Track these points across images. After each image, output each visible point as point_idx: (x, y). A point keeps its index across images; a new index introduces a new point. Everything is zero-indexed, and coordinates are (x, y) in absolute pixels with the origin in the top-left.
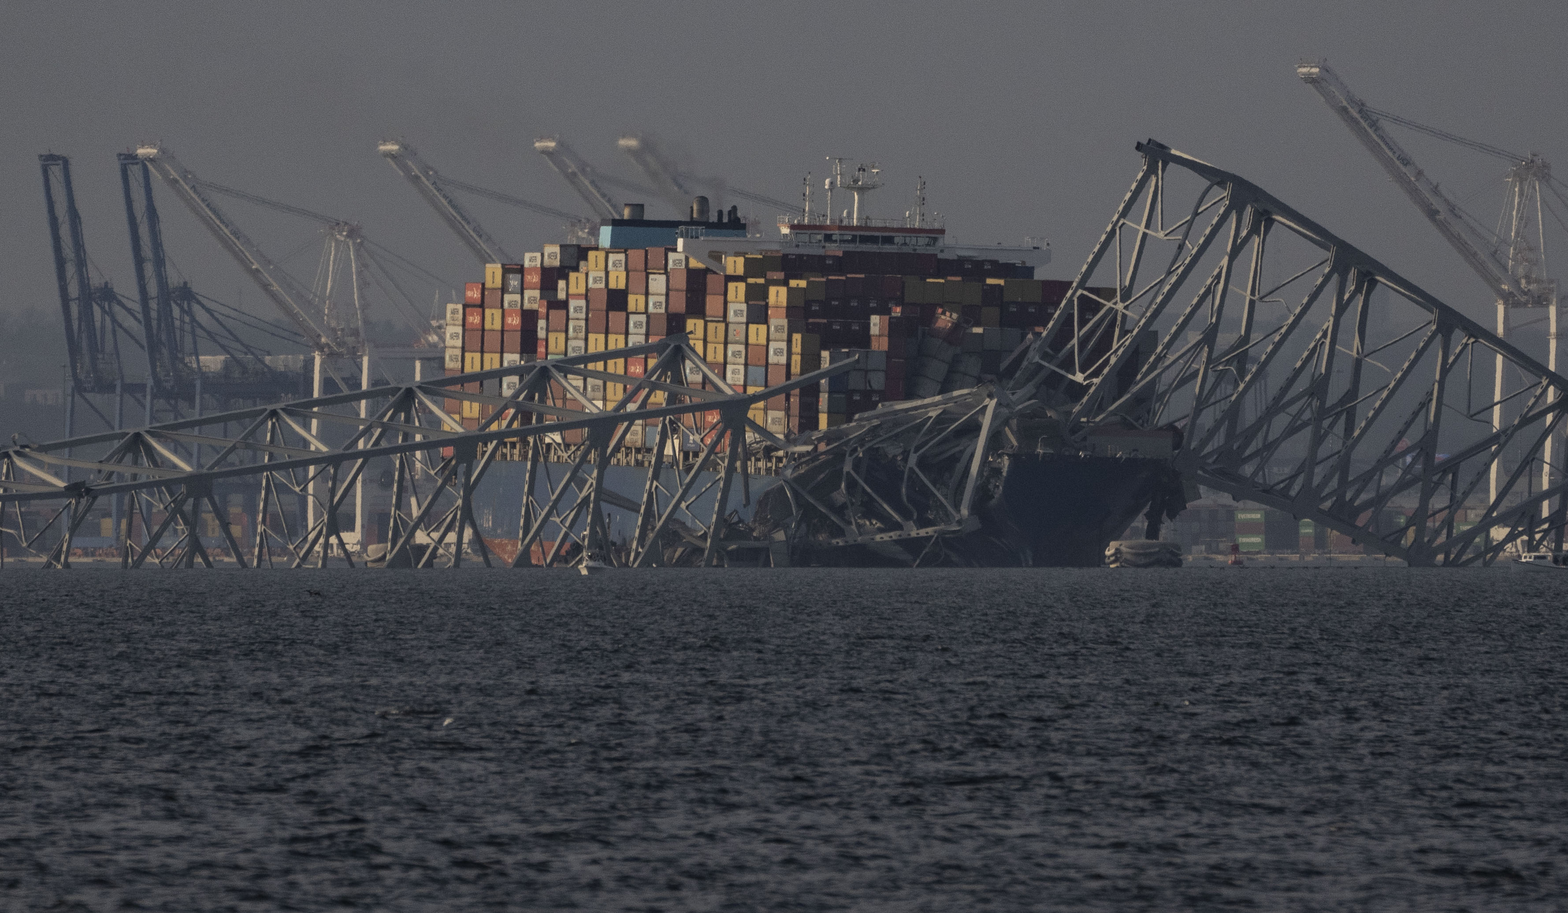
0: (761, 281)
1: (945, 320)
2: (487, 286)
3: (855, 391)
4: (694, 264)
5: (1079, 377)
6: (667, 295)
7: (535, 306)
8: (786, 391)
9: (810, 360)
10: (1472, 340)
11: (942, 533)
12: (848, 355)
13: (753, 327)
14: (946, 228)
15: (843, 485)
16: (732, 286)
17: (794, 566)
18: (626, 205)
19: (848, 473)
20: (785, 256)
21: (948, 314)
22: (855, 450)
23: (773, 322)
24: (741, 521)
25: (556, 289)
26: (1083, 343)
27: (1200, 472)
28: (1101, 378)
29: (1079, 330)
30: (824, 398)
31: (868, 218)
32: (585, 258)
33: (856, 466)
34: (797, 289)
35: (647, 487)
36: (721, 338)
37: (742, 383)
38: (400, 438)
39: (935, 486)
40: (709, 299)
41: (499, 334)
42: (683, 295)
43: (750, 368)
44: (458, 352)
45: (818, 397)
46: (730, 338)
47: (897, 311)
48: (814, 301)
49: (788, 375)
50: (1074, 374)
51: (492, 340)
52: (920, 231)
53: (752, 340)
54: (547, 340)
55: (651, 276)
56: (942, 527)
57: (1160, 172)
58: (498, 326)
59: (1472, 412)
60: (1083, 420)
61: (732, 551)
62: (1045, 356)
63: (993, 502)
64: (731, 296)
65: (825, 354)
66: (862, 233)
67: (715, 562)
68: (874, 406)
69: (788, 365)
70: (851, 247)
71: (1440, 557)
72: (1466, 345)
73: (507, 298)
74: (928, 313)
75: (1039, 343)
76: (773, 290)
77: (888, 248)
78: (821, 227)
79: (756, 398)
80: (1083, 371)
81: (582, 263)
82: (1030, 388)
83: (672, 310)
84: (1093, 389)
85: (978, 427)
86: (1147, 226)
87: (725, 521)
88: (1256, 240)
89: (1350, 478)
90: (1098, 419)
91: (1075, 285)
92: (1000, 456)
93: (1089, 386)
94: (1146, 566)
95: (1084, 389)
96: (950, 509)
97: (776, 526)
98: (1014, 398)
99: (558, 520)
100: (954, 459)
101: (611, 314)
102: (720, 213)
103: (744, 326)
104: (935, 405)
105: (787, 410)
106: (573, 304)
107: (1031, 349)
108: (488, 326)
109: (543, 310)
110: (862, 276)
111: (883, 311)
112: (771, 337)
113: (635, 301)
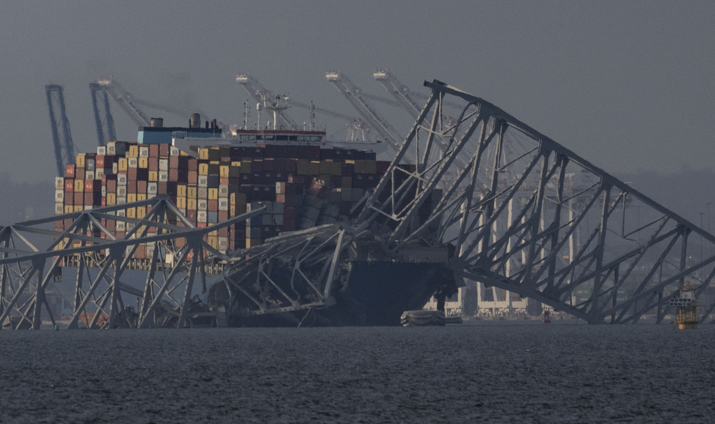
0: (217, 163)
1: (318, 184)
2: (77, 166)
3: (266, 226)
4: (183, 153)
5: (394, 217)
6: (169, 171)
7: (101, 178)
8: (227, 224)
9: (240, 208)
10: (626, 193)
11: (314, 308)
12: (262, 205)
13: (210, 190)
14: (327, 131)
15: (258, 281)
16: (201, 165)
17: (229, 327)
18: (152, 119)
19: (261, 273)
20: (232, 148)
21: (319, 181)
22: (265, 260)
23: (221, 187)
24: (200, 301)
25: (112, 167)
26: (397, 198)
27: (465, 270)
28: (406, 217)
29: (395, 189)
30: (248, 230)
31: (282, 126)
32: (128, 149)
33: (265, 270)
34: (236, 167)
35: (147, 282)
36: (195, 196)
37: (205, 221)
38: (4, 256)
39: (310, 280)
40: (190, 173)
41: (82, 194)
42: (176, 171)
43: (209, 212)
44: (62, 205)
45: (245, 229)
46: (199, 196)
47: (291, 180)
48: (245, 174)
49: (229, 217)
50: (391, 215)
51: (78, 198)
52: (313, 132)
53: (210, 197)
54: (106, 198)
55: (160, 160)
56: (314, 304)
57: (440, 98)
58: (81, 189)
59: (625, 234)
60: (397, 241)
61: (195, 319)
62: (375, 205)
63: (343, 289)
64: (201, 171)
65: (249, 205)
66: (278, 134)
67: (185, 325)
68: (277, 235)
69: (229, 211)
70: (271, 143)
71: (608, 318)
72: (622, 196)
73: (88, 173)
74: (309, 180)
75: (372, 197)
76: (222, 168)
77: (293, 143)
78: (255, 132)
79: (212, 229)
80: (396, 213)
81: (127, 153)
82: (365, 223)
83: (171, 180)
84: (402, 223)
85: (334, 247)
86: (434, 129)
87: (191, 301)
88: (498, 137)
89: (556, 272)
90: (405, 240)
91: (392, 164)
92: (347, 262)
93: (400, 221)
94: (423, 325)
95: (397, 223)
96: (319, 293)
97: (220, 304)
98: (355, 229)
99: (94, 302)
100: (321, 264)
101: (139, 182)
102: (207, 123)
103: (206, 189)
104: (310, 233)
105: (229, 237)
106: (120, 176)
107: (368, 200)
108: (76, 190)
109: (104, 180)
110: (272, 159)
111: (284, 179)
112: (220, 195)
113: (152, 175)
